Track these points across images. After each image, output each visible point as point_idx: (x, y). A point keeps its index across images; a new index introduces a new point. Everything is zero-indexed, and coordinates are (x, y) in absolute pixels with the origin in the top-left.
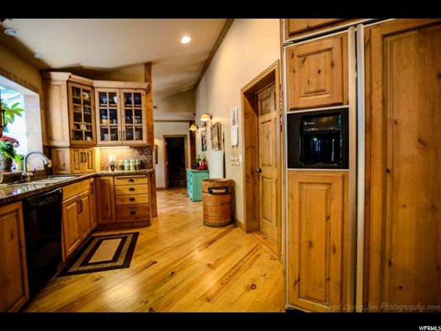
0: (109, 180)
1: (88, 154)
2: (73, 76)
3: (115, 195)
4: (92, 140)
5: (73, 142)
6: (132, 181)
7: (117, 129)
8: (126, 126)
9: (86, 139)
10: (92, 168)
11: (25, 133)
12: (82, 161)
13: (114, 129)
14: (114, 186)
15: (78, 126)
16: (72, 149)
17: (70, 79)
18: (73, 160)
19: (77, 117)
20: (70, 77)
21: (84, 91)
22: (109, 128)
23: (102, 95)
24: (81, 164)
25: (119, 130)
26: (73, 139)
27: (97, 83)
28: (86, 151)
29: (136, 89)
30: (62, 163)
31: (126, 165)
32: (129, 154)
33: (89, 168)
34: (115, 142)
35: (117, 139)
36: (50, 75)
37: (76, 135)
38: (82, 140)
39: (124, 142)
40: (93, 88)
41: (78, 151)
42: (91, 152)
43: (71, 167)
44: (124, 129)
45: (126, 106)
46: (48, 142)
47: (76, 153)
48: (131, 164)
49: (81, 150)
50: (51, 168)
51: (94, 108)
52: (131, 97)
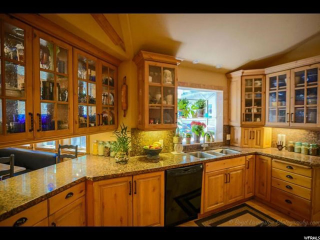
0: (267, 160)
1: (257, 133)
2: (246, 71)
3: (272, 176)
4: (261, 121)
5: (243, 123)
6: (291, 168)
7: (285, 111)
8: (296, 108)
9: (255, 121)
10: (260, 145)
11: (215, 116)
12: (250, 138)
13: (282, 111)
14: (272, 167)
15: (250, 110)
16: (243, 128)
17: (244, 74)
18: (243, 137)
19: (248, 103)
20: (243, 73)
21: (256, 80)
22: (276, 109)
23: (273, 80)
24: (250, 141)
25: (287, 111)
26: (243, 121)
27: (267, 70)
28: (255, 130)
29: (310, 65)
30: (236, 138)
31: (297, 147)
32: (303, 136)
33: (256, 144)
34: (282, 124)
35: (284, 121)
36: (230, 75)
37: (247, 117)
38: (252, 121)
39: (292, 124)
40: (265, 75)
41: (248, 130)
42: (260, 131)
43: (241, 142)
44: (292, 111)
45: (296, 87)
46: (228, 122)
47: (246, 131)
48: (303, 147)
49: (250, 129)
50: (229, 141)
51: (265, 93)
52: (303, 75)
